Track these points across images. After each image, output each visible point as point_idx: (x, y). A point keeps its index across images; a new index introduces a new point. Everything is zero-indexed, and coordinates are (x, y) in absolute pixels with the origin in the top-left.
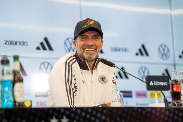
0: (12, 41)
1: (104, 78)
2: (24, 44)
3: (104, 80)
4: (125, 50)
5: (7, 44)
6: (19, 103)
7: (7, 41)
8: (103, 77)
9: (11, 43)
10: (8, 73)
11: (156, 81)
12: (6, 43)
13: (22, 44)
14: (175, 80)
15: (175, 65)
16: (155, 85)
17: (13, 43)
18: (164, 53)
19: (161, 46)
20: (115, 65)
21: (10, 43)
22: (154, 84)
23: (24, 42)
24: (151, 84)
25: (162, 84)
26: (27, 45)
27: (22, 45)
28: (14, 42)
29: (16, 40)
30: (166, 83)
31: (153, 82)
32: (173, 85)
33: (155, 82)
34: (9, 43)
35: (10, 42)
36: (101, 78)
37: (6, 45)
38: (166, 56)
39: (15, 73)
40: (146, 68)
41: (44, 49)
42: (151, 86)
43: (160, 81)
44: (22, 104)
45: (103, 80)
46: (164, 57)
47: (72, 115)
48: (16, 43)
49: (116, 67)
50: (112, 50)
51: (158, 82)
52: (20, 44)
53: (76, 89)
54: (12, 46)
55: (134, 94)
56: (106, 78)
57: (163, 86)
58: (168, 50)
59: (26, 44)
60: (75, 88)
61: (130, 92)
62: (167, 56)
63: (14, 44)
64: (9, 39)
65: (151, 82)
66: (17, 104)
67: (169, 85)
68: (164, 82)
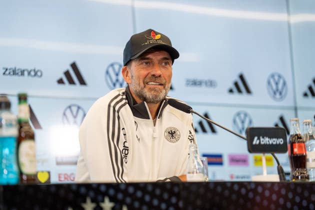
0: (15, 68)
1: (175, 132)
2: (36, 74)
3: (174, 135)
4: (211, 84)
5: (7, 75)
6: (28, 176)
7: (7, 70)
8: (171, 131)
9: (15, 72)
10: (10, 125)
11: (263, 137)
12: (5, 72)
13: (33, 73)
14: (297, 135)
15: (296, 109)
16: (262, 143)
17: (17, 72)
18: (277, 89)
19: (273, 76)
20: (194, 110)
21: (12, 73)
22: (260, 142)
23: (36, 70)
24: (256, 141)
25: (274, 141)
26: (41, 75)
27: (32, 76)
28: (19, 71)
29: (23, 68)
30: (281, 139)
31: (259, 139)
32: (292, 144)
33: (262, 139)
34: (9, 73)
35: (11, 70)
36: (169, 132)
37: (5, 77)
38: (281, 93)
39: (21, 124)
40: (246, 115)
41: (71, 82)
42: (256, 145)
43: (270, 137)
44: (33, 178)
45: (172, 136)
46: (278, 96)
47: (120, 196)
48: (22, 73)
49: (195, 113)
50: (188, 84)
51: (267, 139)
52: (29, 73)
53: (126, 151)
54: (16, 78)
55: (226, 160)
56: (178, 133)
57: (276, 145)
58: (285, 84)
59: (39, 74)
60: (125, 149)
61: (220, 156)
62: (283, 93)
63: (20, 74)
64: (11, 66)
65: (256, 138)
66: (25, 178)
67: (285, 143)
68: (278, 137)
